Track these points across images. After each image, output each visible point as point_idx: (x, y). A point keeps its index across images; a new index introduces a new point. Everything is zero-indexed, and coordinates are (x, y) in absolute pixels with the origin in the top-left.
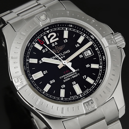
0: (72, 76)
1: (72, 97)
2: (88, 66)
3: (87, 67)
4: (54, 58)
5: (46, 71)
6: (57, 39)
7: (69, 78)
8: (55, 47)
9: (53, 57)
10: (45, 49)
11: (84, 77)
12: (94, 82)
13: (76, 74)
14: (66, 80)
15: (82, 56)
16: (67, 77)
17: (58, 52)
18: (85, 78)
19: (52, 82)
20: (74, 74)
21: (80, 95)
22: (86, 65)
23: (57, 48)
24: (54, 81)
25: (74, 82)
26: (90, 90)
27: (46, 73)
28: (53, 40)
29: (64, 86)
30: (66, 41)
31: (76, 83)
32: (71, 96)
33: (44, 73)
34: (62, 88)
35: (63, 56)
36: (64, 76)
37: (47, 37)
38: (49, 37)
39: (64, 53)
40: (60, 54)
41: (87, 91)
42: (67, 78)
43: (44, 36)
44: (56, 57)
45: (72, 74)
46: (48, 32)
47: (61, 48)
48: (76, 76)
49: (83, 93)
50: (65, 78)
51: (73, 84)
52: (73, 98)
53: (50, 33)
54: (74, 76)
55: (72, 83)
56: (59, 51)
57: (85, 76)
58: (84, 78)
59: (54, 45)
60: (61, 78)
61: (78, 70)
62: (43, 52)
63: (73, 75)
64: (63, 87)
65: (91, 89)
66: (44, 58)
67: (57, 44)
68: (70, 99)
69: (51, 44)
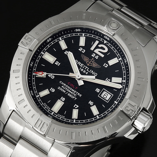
0: (69, 93)
1: (45, 105)
2: (91, 103)
3: (89, 103)
4: (79, 64)
5: (60, 63)
6: (103, 56)
7: (65, 91)
8: (93, 58)
9: (79, 62)
10: (83, 50)
11: (76, 106)
12: (76, 119)
13: (74, 96)
14: (61, 89)
15: (99, 92)
16: (66, 88)
17: (88, 65)
18: (76, 108)
19: (51, 76)
20: (74, 94)
21: (53, 113)
22: (90, 101)
23: (92, 60)
24: (53, 78)
25: (64, 99)
26: (64, 120)
27: (57, 65)
28: (99, 51)
29: (54, 91)
30: (106, 66)
31: (64, 100)
32: (47, 104)
33: (56, 63)
34: (50, 90)
35: (86, 71)
36: (65, 85)
37: (98, 44)
38: (100, 46)
39: (91, 71)
40: (86, 67)
41: (61, 117)
42: (64, 89)
43: (98, 40)
44: (81, 65)
45: (72, 91)
46: (105, 42)
47: (95, 65)
48: (72, 97)
49: (57, 114)
50: (63, 86)
51: (61, 99)
52: (46, 107)
53: (105, 44)
54: (70, 96)
55: (62, 97)
56: (90, 64)
57: (78, 106)
58: (74, 107)
59: (94, 57)
60: (61, 82)
61: (79, 95)
62: (79, 49)
63: (71, 94)
64: (52, 90)
65: (66, 120)
66: (72, 53)
67: (97, 58)
68: (43, 105)
69: (93, 52)
